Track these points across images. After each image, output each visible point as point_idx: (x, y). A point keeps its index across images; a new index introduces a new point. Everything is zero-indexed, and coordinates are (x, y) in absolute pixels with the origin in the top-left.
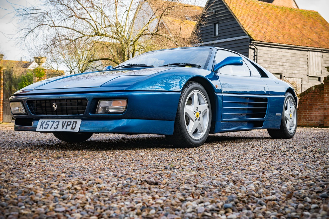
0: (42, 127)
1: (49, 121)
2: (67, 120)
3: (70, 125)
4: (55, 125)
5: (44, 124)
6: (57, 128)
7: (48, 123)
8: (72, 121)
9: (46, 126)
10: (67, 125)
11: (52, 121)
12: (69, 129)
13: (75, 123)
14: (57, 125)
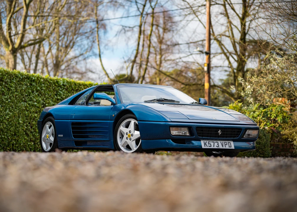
0: (206, 145)
1: (210, 142)
2: (224, 142)
3: (227, 144)
4: (216, 144)
5: (207, 143)
6: (219, 146)
7: (209, 143)
8: (227, 142)
9: (210, 145)
10: (225, 145)
11: (212, 142)
12: (227, 147)
13: (229, 144)
14: (218, 144)
